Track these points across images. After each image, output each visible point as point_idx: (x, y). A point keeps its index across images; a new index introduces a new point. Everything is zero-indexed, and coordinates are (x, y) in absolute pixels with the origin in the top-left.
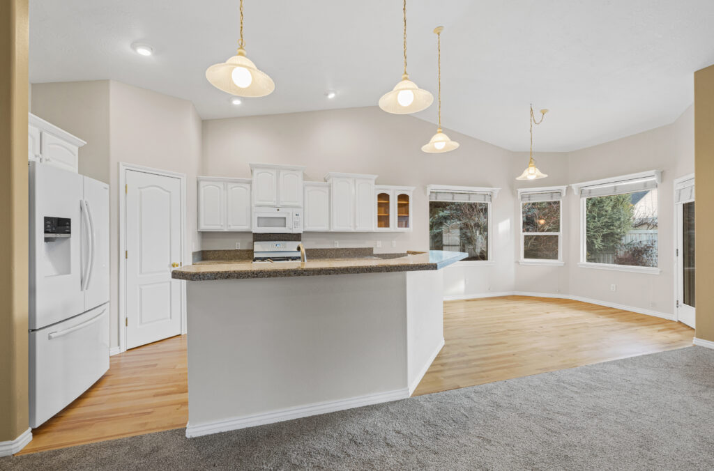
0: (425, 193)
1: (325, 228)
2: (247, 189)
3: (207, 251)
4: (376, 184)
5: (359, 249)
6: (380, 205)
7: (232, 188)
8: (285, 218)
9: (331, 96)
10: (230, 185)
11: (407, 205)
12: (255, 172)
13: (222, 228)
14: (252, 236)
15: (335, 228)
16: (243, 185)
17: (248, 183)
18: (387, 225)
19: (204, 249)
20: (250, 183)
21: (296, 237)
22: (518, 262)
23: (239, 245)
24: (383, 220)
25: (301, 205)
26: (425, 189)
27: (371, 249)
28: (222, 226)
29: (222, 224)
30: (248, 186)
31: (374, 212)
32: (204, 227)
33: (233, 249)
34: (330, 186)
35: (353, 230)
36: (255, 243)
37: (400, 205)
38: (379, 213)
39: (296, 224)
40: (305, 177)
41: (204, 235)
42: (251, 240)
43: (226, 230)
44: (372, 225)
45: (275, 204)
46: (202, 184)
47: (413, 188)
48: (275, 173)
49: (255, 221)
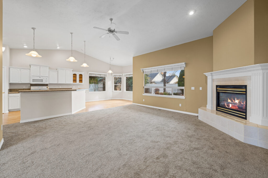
0: (88, 74)
1: (56, 83)
3: (12, 89)
4: (72, 71)
6: (74, 77)
8: (42, 80)
10: (22, 70)
11: (82, 77)
12: (32, 66)
14: (30, 84)
15: (59, 83)
16: (27, 70)
18: (76, 82)
19: (11, 88)
20: (30, 69)
21: (46, 85)
22: (113, 92)
23: (25, 87)
24: (75, 80)
25: (48, 76)
26: (88, 73)
27: (71, 88)
28: (19, 81)
30: (29, 70)
31: (72, 78)
32: (11, 82)
33: (23, 88)
34: (58, 71)
35: (65, 83)
36: (31, 87)
37: (80, 77)
38: (73, 79)
39: (46, 81)
40: (50, 68)
41: (11, 84)
42: (30, 86)
43: (20, 83)
44: (71, 82)
45: (39, 76)
46: (11, 69)
47: (83, 73)
48: (39, 67)
49: (32, 80)
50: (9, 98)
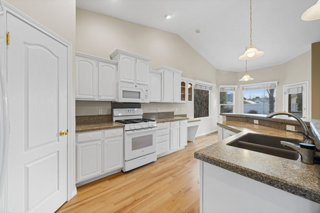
1: (159, 100)
2: (113, 69)
5: (168, 112)
6: (182, 89)
7: (102, 66)
8: (139, 93)
9: (169, 17)
10: (101, 64)
12: (121, 57)
13: (95, 98)
14: (110, 105)
16: (111, 65)
17: (114, 64)
18: (184, 100)
20: (116, 64)
21: (138, 105)
23: (102, 111)
25: (148, 84)
27: (173, 113)
28: (94, 96)
29: (94, 94)
30: (114, 66)
33: (97, 114)
34: (161, 74)
35: (172, 102)
36: (114, 109)
37: (189, 89)
38: (181, 92)
39: (146, 97)
42: (110, 107)
43: (97, 100)
45: (134, 82)
47: (194, 81)
48: (133, 59)
49: (121, 94)
50: (79, 145)
